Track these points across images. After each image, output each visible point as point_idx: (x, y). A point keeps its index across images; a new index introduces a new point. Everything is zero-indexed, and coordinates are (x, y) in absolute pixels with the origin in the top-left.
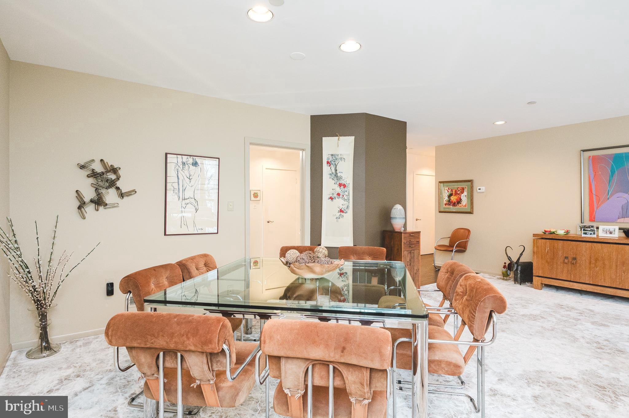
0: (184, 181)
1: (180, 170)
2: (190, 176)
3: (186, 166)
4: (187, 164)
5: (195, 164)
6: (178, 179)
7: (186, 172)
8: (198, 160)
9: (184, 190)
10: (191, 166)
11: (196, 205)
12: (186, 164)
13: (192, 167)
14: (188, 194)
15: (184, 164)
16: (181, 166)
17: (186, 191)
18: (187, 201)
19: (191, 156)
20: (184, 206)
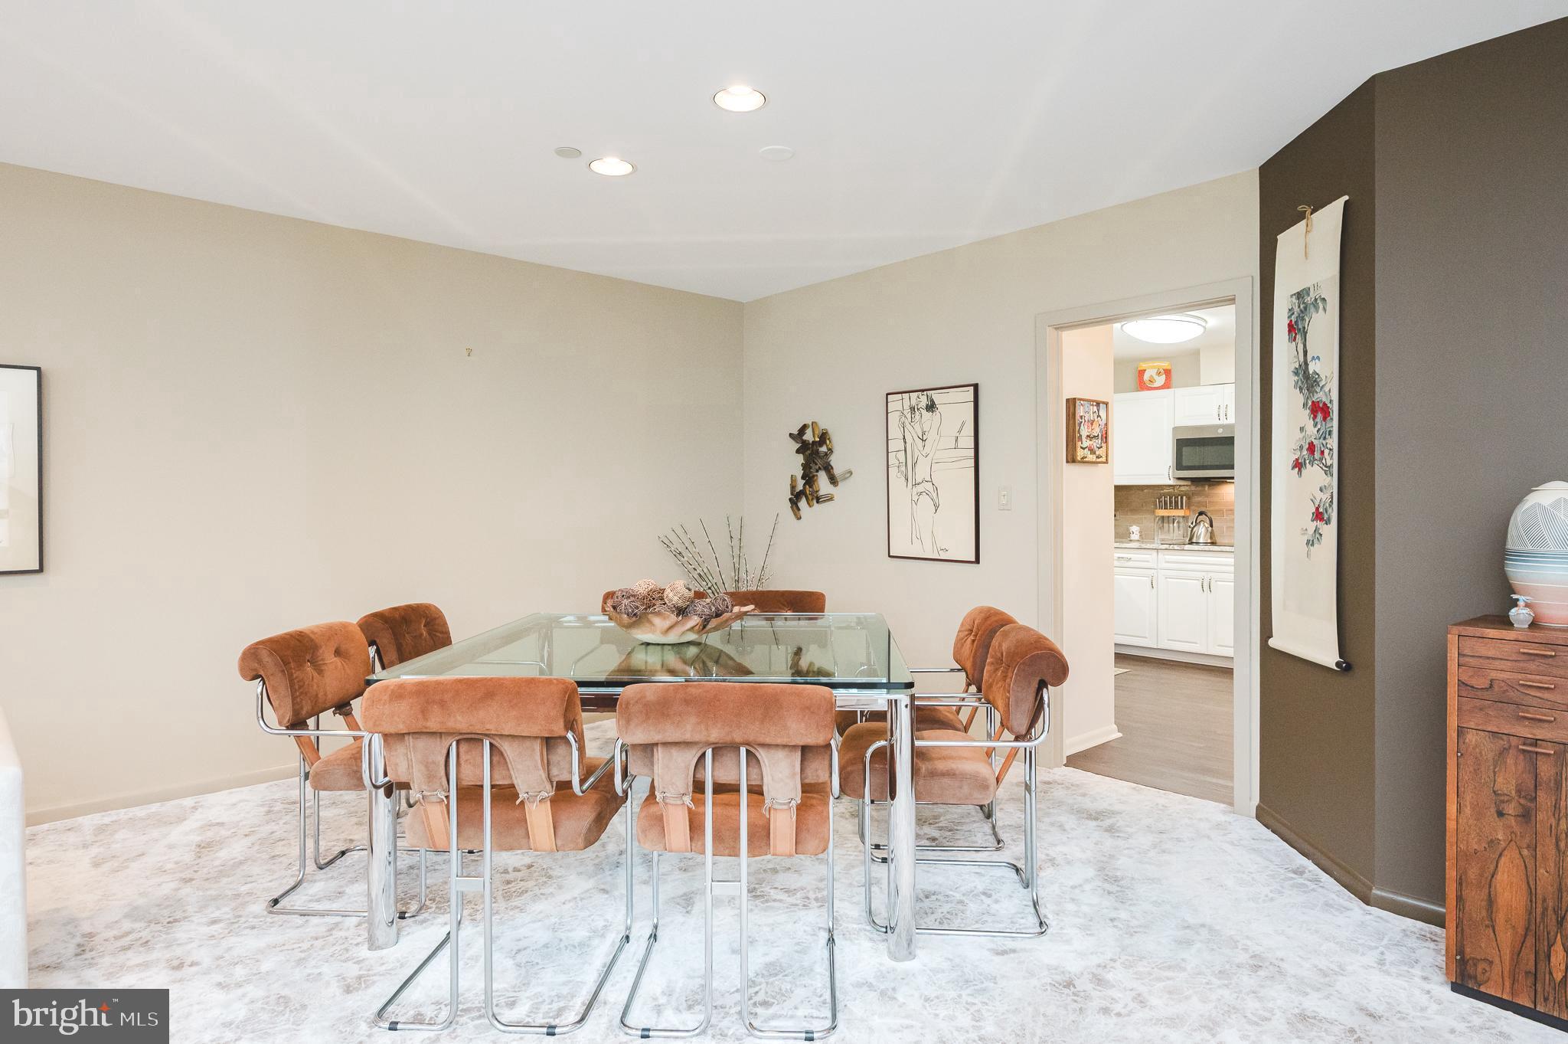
0: (915, 447)
1: (907, 423)
2: (924, 433)
3: (917, 413)
4: (918, 409)
5: (931, 407)
6: (905, 442)
7: (917, 427)
8: (936, 396)
9: (914, 465)
10: (924, 412)
11: (935, 495)
12: (916, 410)
13: (926, 415)
14: (922, 472)
15: (912, 409)
16: (909, 416)
17: (917, 466)
18: (920, 488)
19: (923, 391)
20: (915, 498)
